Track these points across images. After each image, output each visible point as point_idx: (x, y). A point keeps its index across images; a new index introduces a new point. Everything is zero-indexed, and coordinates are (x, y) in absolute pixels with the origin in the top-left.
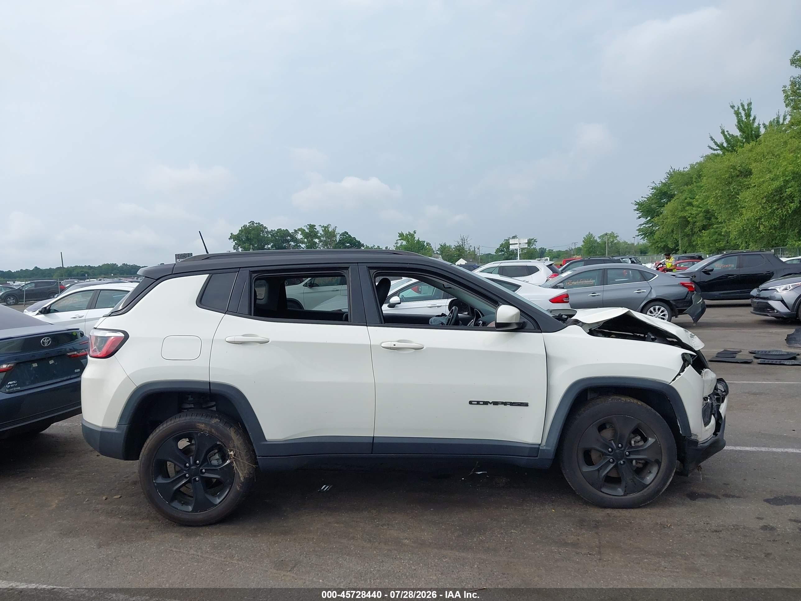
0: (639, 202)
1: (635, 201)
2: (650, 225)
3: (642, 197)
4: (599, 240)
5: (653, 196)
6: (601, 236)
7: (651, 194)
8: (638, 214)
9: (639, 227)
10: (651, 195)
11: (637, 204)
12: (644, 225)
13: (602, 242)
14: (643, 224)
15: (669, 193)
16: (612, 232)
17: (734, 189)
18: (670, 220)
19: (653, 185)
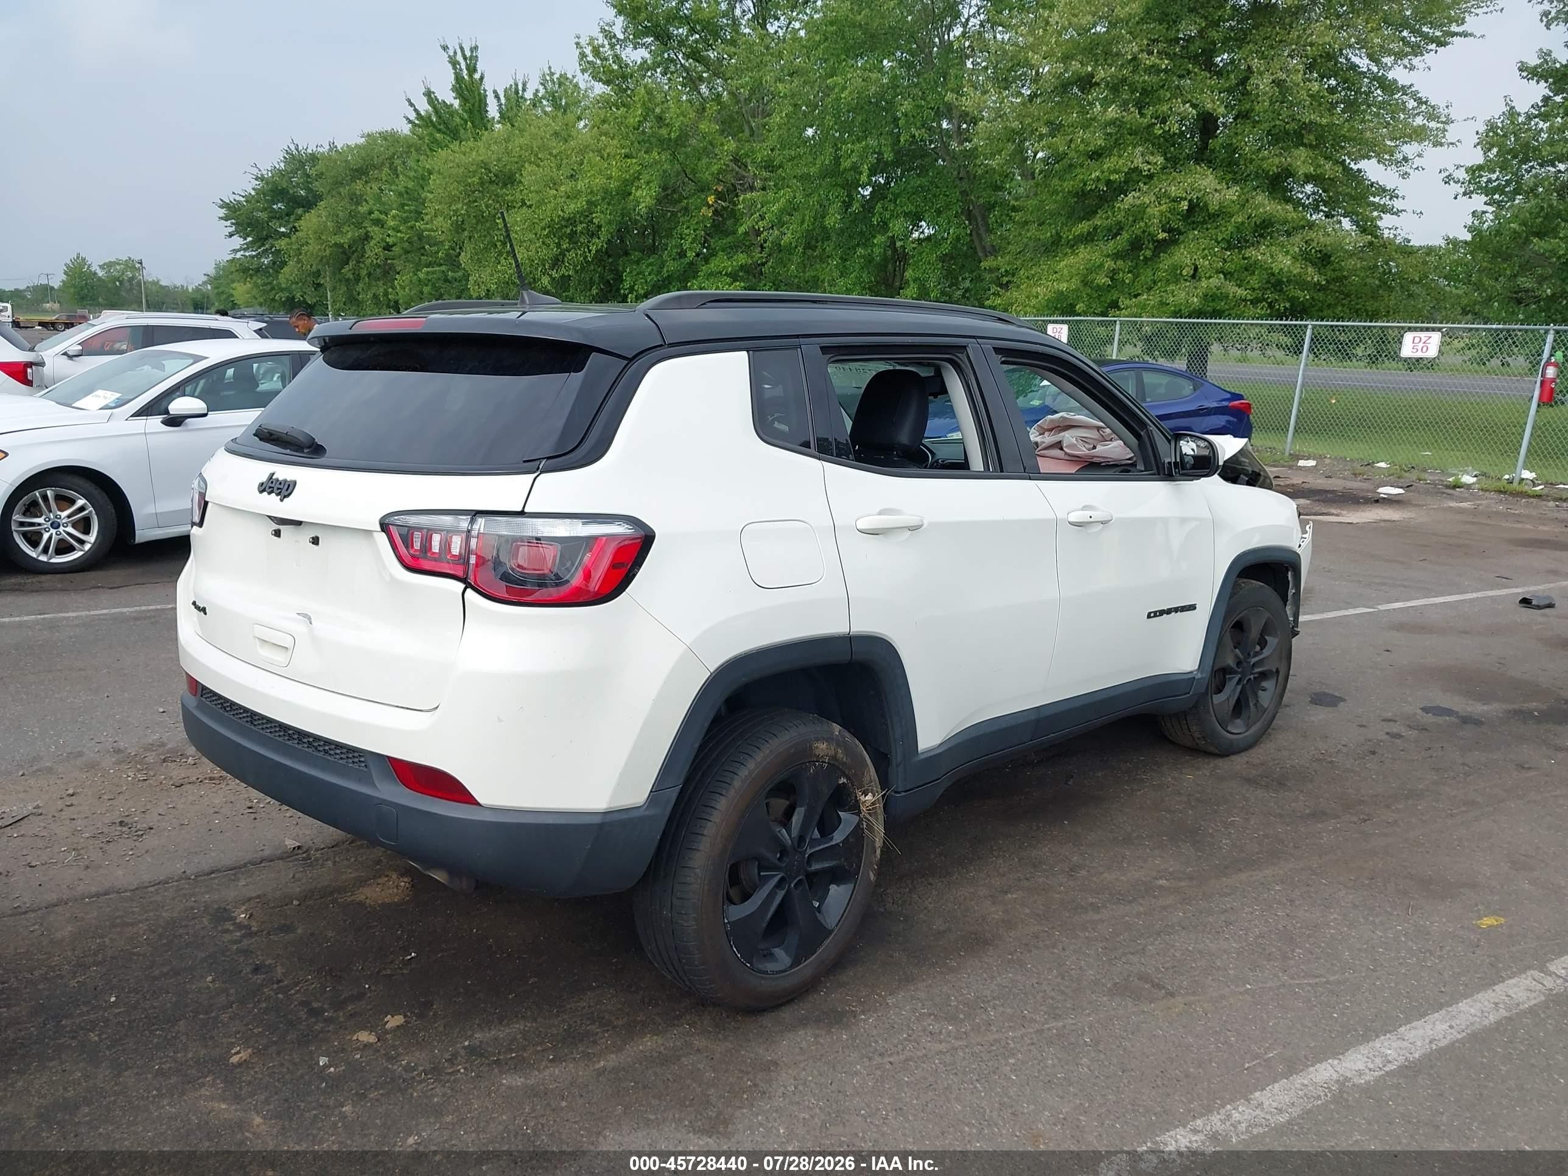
0: (228, 201)
1: (222, 200)
2: (254, 253)
3: (234, 193)
4: (101, 273)
5: (257, 194)
6: (105, 264)
7: (253, 189)
8: (227, 227)
9: (233, 256)
10: (253, 193)
11: (224, 205)
12: (242, 253)
13: (108, 277)
14: (239, 250)
15: (291, 192)
16: (130, 258)
17: (487, 206)
18: (313, 247)
19: (255, 171)
